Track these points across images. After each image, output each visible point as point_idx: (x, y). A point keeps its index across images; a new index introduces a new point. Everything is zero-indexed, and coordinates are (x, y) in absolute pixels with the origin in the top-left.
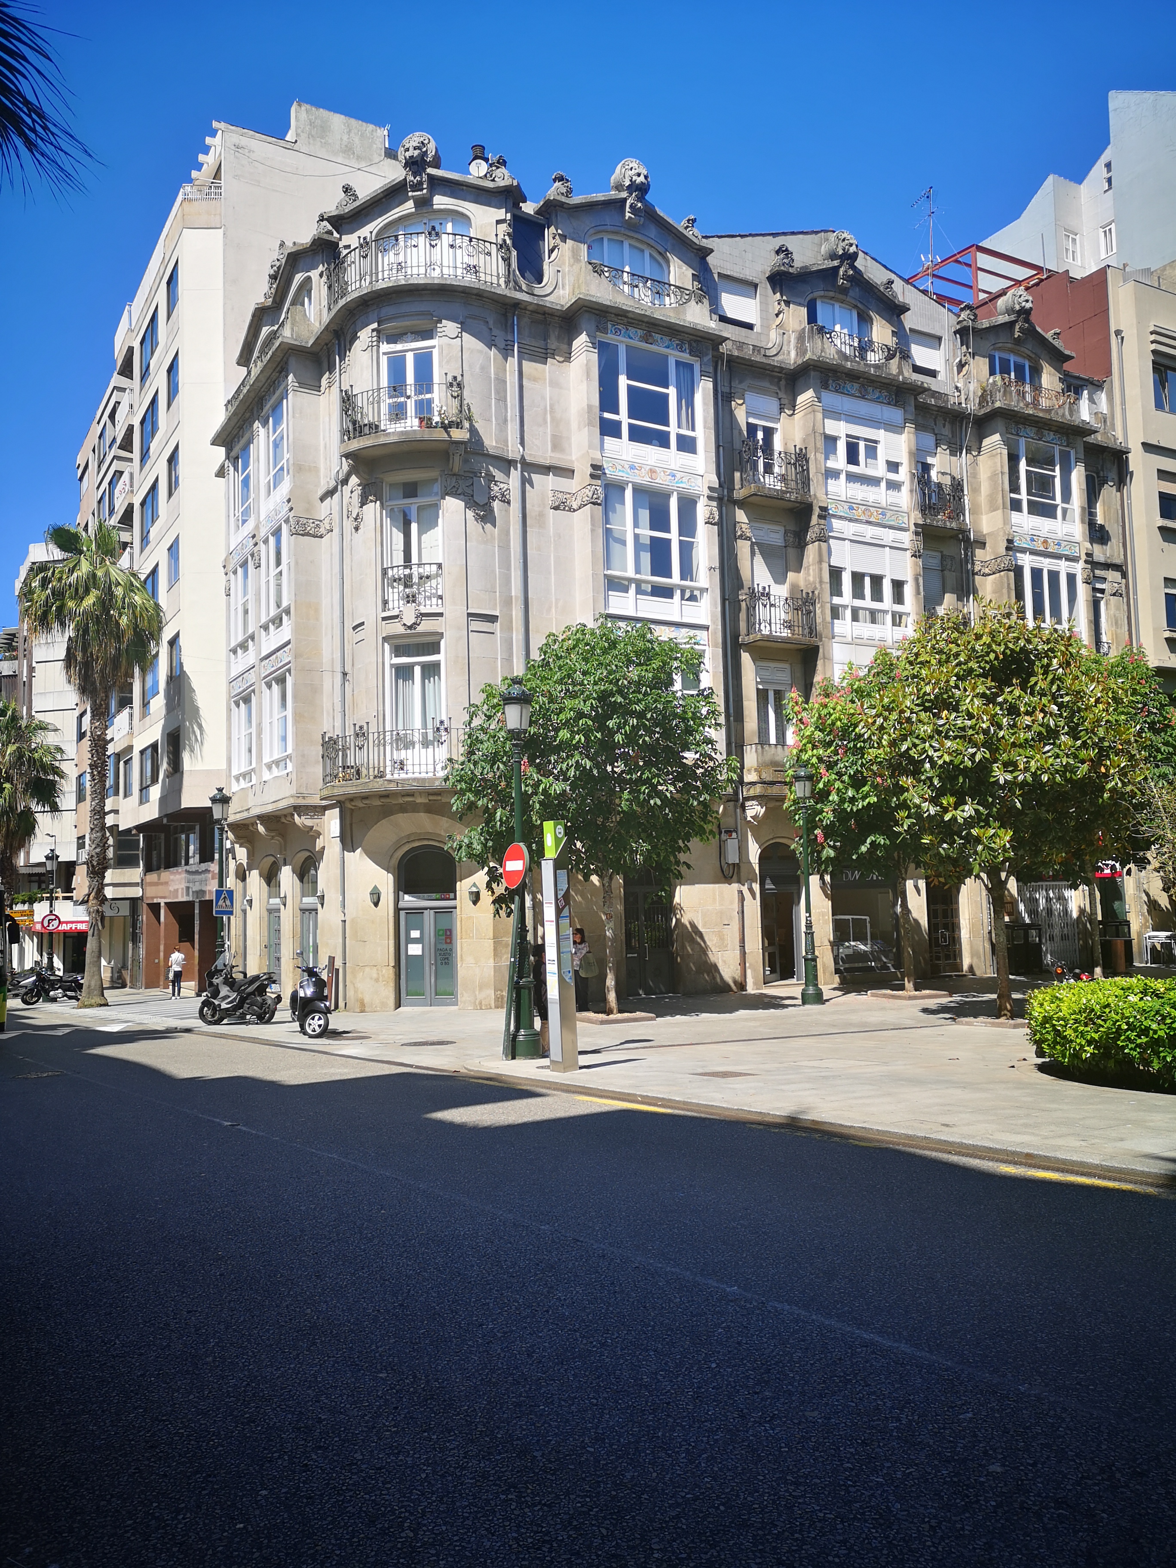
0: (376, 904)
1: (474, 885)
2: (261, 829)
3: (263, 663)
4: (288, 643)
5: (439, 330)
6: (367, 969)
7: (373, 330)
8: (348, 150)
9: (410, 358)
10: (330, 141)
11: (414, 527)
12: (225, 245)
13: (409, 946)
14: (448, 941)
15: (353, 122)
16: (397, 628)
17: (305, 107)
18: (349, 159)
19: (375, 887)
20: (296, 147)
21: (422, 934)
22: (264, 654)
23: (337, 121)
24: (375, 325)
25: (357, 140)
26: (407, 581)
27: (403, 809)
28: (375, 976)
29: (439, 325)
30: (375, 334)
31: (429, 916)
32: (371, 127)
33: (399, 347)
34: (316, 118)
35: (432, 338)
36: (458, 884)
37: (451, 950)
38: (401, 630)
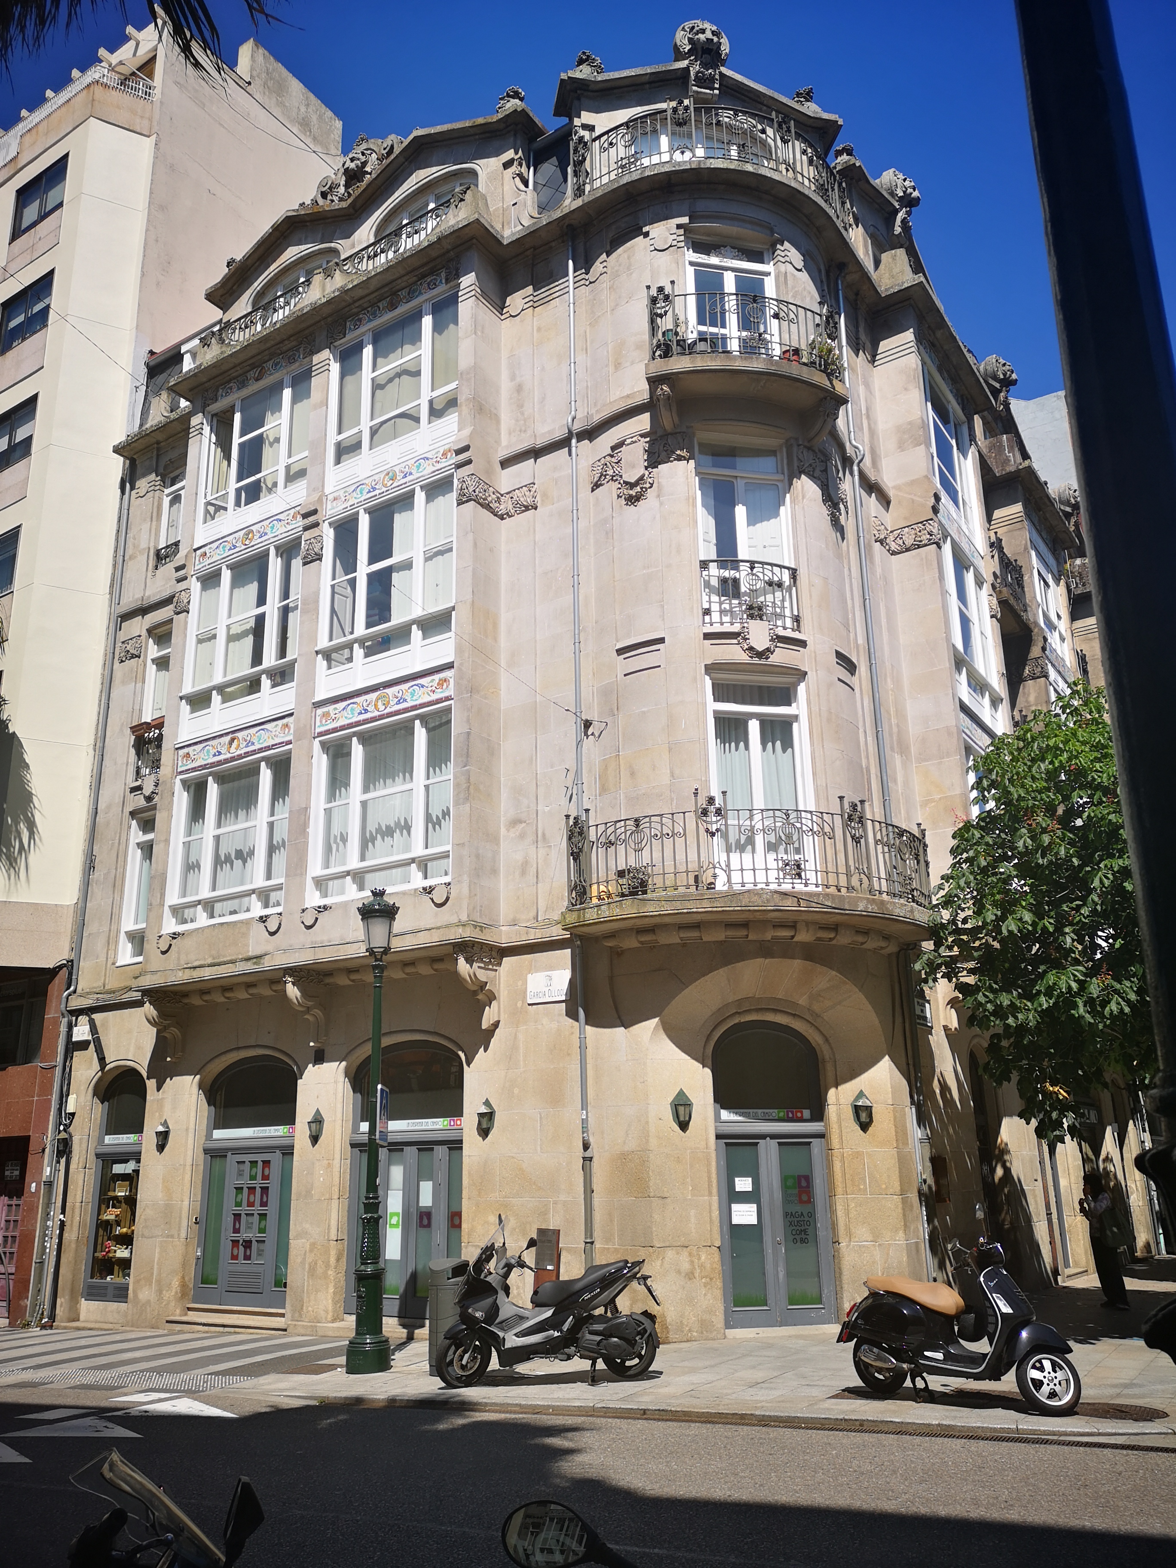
0: (684, 1126)
1: (861, 1094)
2: (293, 991)
3: (320, 711)
4: (450, 666)
5: (778, 252)
6: (670, 1254)
7: (679, 227)
8: (305, 124)
9: (729, 283)
10: (287, 104)
11: (740, 512)
12: (155, 158)
13: (735, 1207)
14: (805, 1198)
15: (312, 96)
16: (734, 653)
17: (261, 51)
18: (305, 135)
19: (681, 1093)
20: (249, 89)
21: (756, 1183)
22: (320, 696)
23: (296, 86)
24: (685, 220)
25: (314, 118)
26: (730, 588)
27: (766, 950)
28: (686, 1266)
29: (779, 246)
30: (682, 231)
31: (769, 1152)
32: (329, 113)
33: (714, 260)
34: (273, 70)
35: (763, 263)
36: (832, 1093)
37: (812, 1215)
38: (743, 657)
